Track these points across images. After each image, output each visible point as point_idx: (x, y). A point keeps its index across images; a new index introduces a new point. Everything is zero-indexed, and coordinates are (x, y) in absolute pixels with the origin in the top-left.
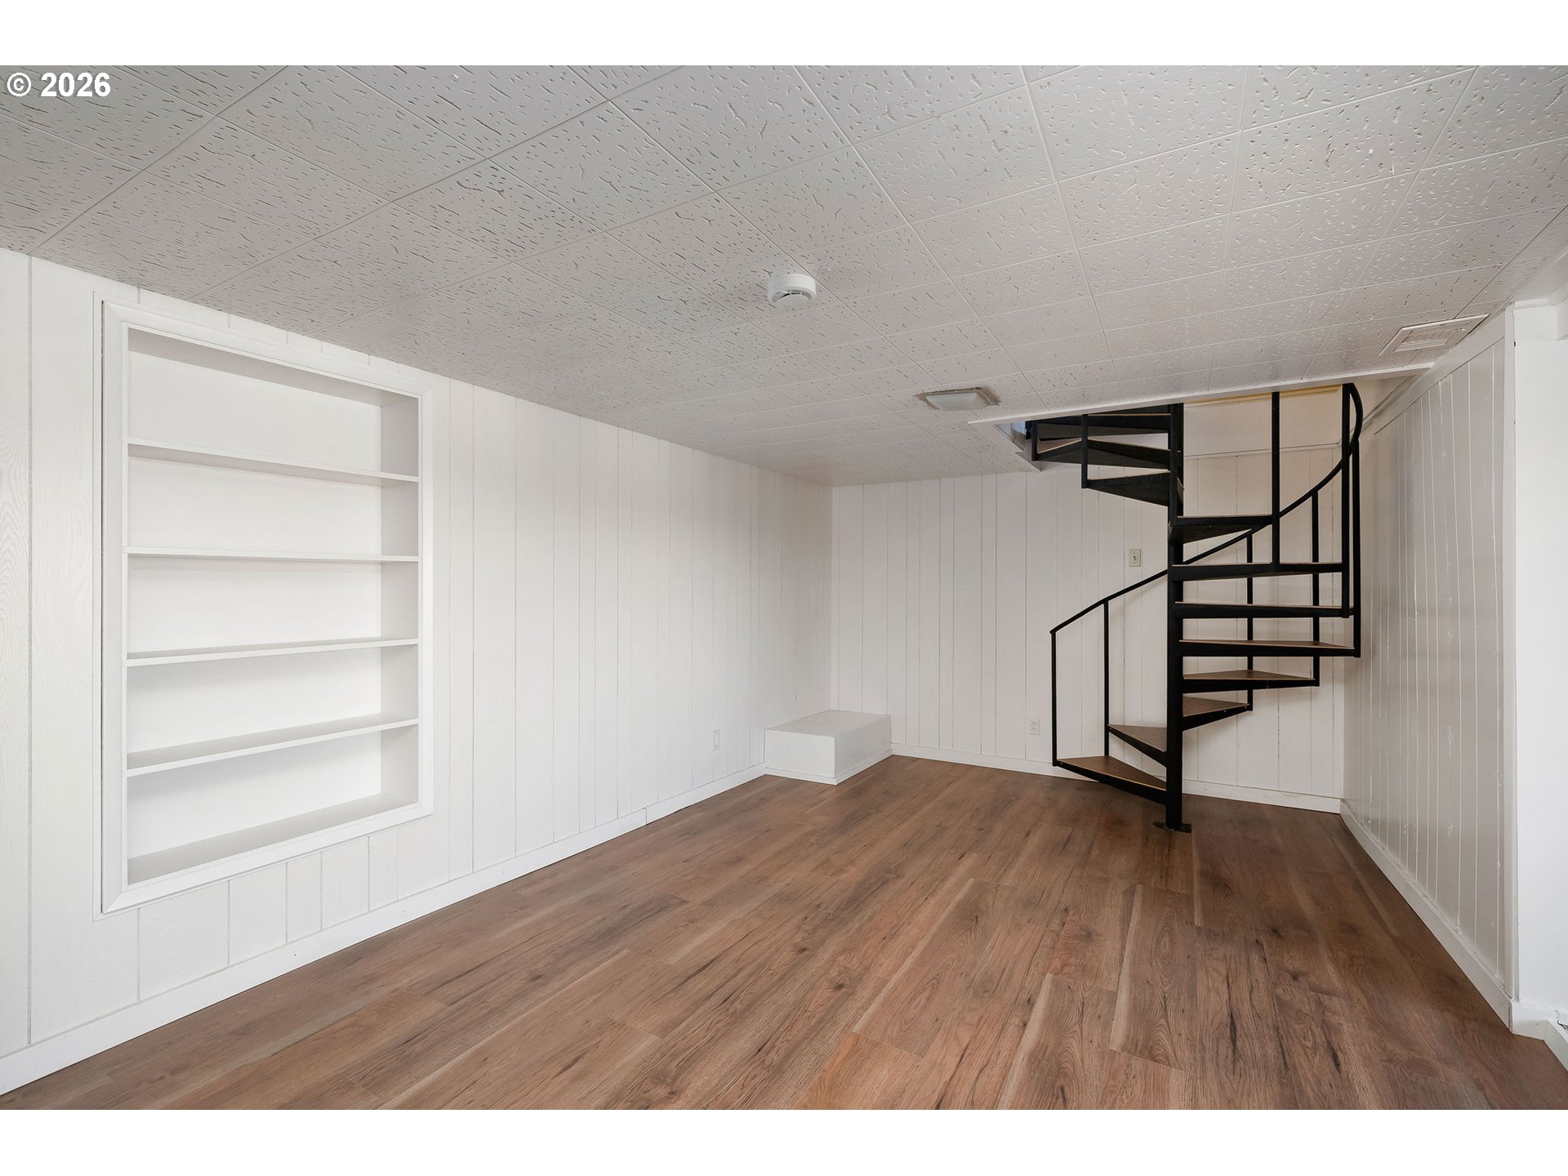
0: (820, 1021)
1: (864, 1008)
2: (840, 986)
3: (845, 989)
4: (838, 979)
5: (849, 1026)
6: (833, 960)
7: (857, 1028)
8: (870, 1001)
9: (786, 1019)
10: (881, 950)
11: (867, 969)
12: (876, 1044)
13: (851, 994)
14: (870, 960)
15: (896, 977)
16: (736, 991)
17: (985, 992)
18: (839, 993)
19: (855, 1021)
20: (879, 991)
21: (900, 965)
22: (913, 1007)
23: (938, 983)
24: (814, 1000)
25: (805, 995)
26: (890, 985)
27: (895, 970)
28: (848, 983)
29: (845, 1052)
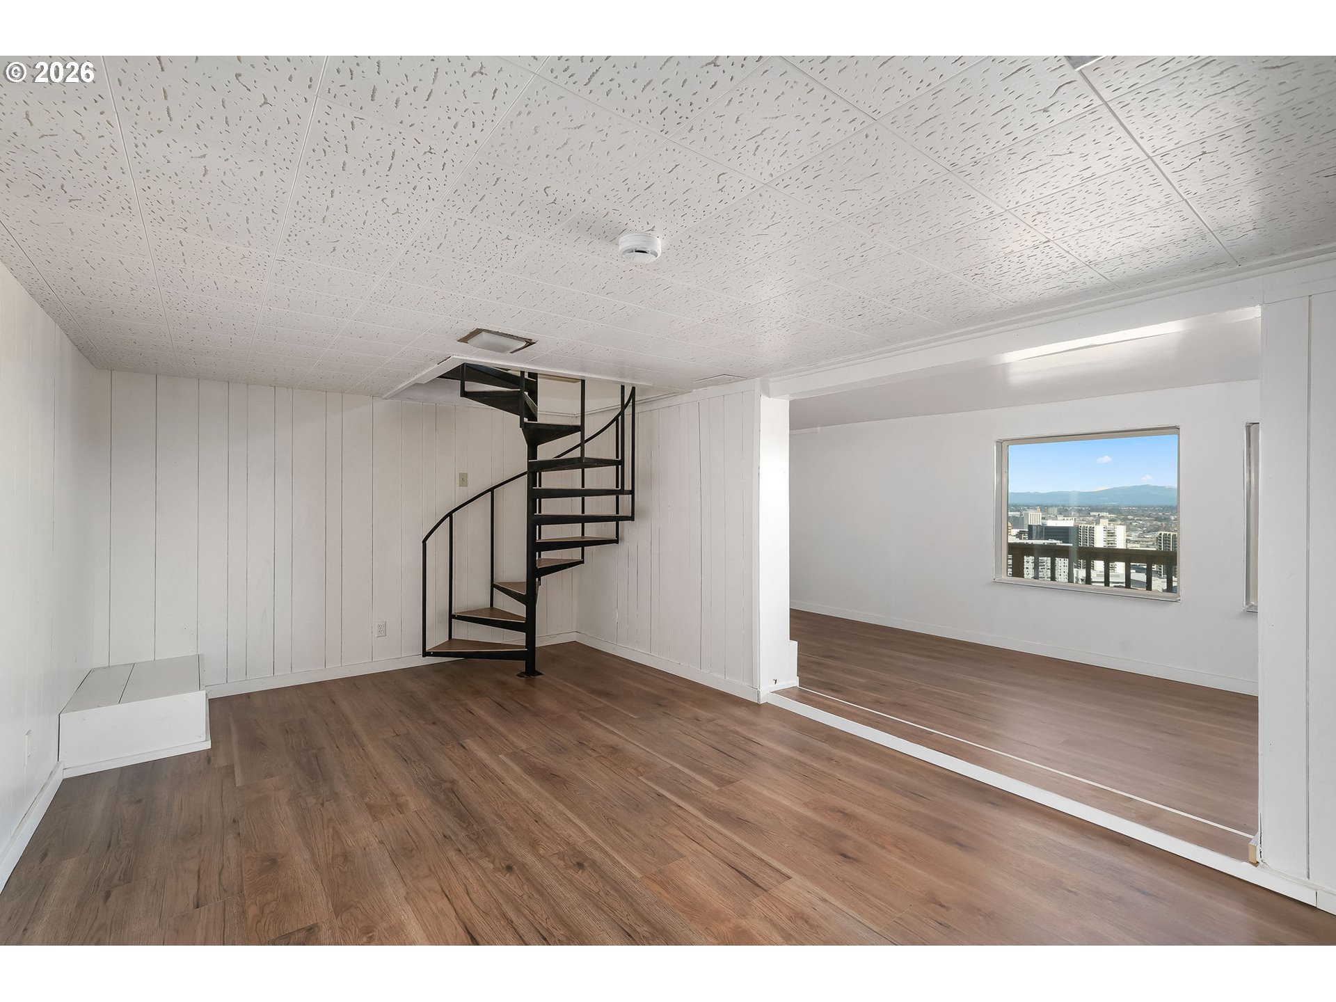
0: (613, 889)
1: (616, 862)
2: (580, 865)
3: (585, 864)
4: (570, 863)
5: (630, 877)
6: (541, 857)
7: (636, 875)
9: (600, 908)
10: (552, 829)
11: (568, 843)
13: (594, 863)
14: (559, 839)
18: (589, 869)
19: (626, 872)
20: (601, 849)
22: (630, 841)
23: (615, 820)
24: (587, 884)
25: (576, 886)
26: (599, 841)
28: (578, 860)
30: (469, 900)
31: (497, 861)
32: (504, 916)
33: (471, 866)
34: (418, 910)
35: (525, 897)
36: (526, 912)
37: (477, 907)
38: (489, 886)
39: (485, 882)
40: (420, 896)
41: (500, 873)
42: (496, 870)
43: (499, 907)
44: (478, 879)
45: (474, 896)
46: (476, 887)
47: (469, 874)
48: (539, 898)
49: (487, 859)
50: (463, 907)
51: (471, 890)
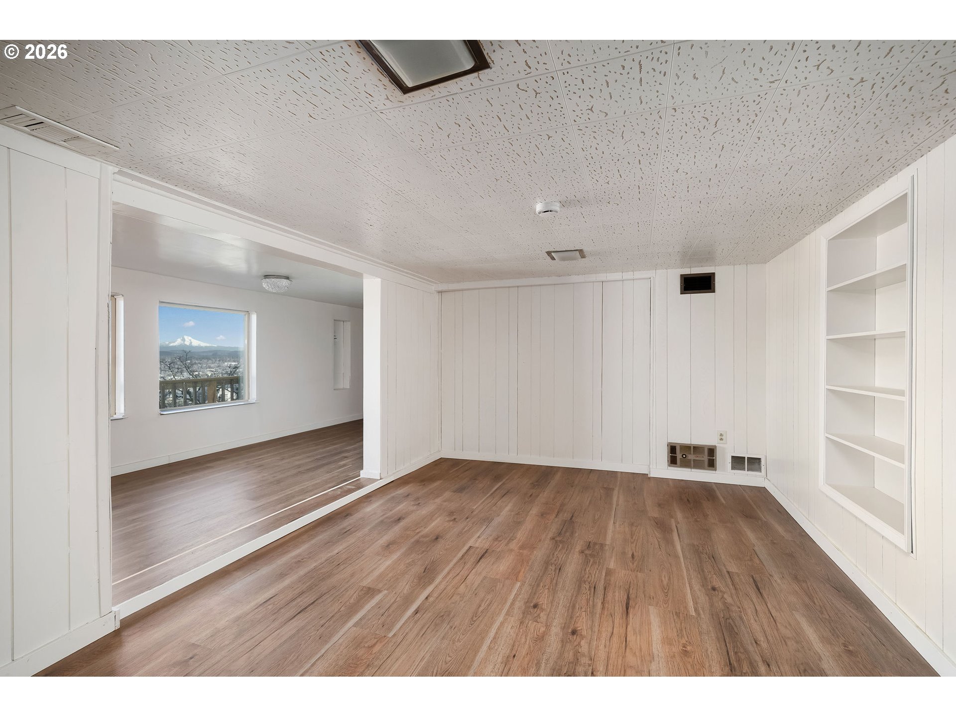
0: (538, 585)
1: (517, 595)
2: (535, 606)
3: (532, 605)
4: (538, 612)
5: (522, 585)
6: (548, 626)
7: (518, 584)
8: (514, 600)
9: (556, 584)
10: (514, 642)
11: (522, 623)
12: (507, 578)
13: (527, 602)
14: (521, 630)
15: (501, 619)
16: (594, 593)
17: (443, 616)
18: (534, 601)
19: (521, 588)
20: (510, 607)
21: (499, 629)
22: (489, 600)
23: (472, 618)
24: (547, 595)
25: (553, 598)
26: (504, 612)
27: (502, 624)
28: (532, 610)
29: (521, 573)
30: (615, 629)
31: (576, 643)
32: (603, 608)
33: (595, 653)
34: (649, 645)
35: (583, 610)
36: (591, 603)
37: (613, 622)
38: (596, 629)
39: (596, 634)
40: (643, 653)
41: (583, 633)
42: (582, 637)
43: (602, 614)
44: (599, 639)
45: (610, 629)
46: (604, 635)
47: (602, 647)
48: (577, 605)
49: (580, 650)
50: (621, 627)
51: (609, 634)
